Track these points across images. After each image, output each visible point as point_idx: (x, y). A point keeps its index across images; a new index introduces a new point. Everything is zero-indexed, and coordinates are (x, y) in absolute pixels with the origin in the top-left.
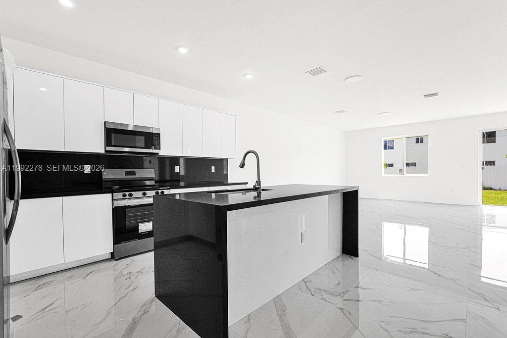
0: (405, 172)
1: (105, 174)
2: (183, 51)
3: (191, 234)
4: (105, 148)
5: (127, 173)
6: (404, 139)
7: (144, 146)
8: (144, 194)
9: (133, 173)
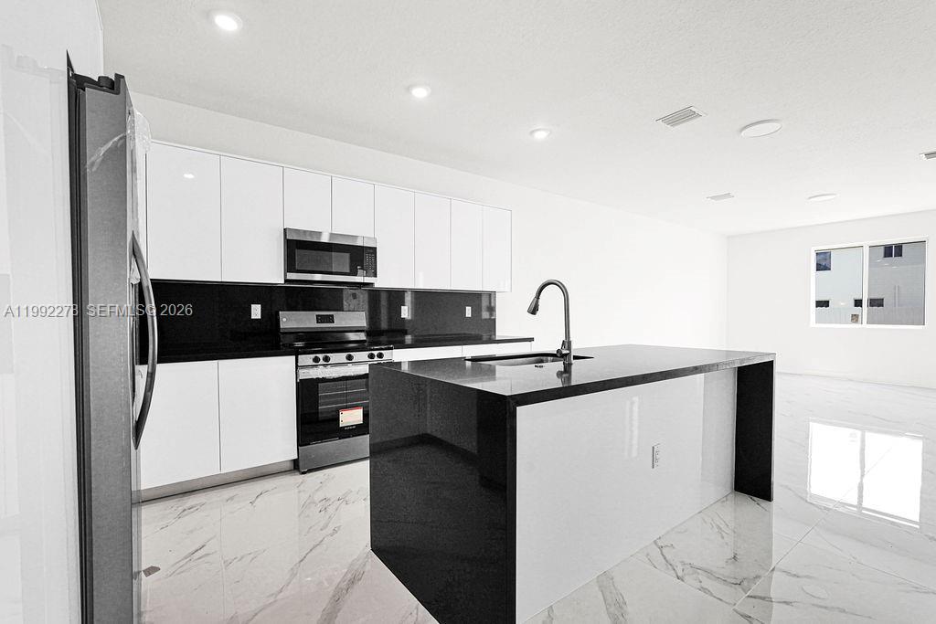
0: (865, 320)
1: (285, 320)
2: (420, 93)
3: (429, 432)
4: (285, 275)
5: (320, 319)
6: (866, 250)
7: (348, 271)
8: (350, 358)
9: (330, 319)
